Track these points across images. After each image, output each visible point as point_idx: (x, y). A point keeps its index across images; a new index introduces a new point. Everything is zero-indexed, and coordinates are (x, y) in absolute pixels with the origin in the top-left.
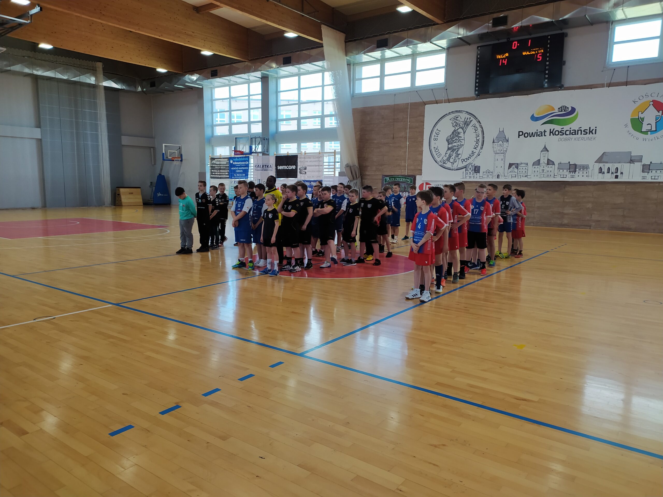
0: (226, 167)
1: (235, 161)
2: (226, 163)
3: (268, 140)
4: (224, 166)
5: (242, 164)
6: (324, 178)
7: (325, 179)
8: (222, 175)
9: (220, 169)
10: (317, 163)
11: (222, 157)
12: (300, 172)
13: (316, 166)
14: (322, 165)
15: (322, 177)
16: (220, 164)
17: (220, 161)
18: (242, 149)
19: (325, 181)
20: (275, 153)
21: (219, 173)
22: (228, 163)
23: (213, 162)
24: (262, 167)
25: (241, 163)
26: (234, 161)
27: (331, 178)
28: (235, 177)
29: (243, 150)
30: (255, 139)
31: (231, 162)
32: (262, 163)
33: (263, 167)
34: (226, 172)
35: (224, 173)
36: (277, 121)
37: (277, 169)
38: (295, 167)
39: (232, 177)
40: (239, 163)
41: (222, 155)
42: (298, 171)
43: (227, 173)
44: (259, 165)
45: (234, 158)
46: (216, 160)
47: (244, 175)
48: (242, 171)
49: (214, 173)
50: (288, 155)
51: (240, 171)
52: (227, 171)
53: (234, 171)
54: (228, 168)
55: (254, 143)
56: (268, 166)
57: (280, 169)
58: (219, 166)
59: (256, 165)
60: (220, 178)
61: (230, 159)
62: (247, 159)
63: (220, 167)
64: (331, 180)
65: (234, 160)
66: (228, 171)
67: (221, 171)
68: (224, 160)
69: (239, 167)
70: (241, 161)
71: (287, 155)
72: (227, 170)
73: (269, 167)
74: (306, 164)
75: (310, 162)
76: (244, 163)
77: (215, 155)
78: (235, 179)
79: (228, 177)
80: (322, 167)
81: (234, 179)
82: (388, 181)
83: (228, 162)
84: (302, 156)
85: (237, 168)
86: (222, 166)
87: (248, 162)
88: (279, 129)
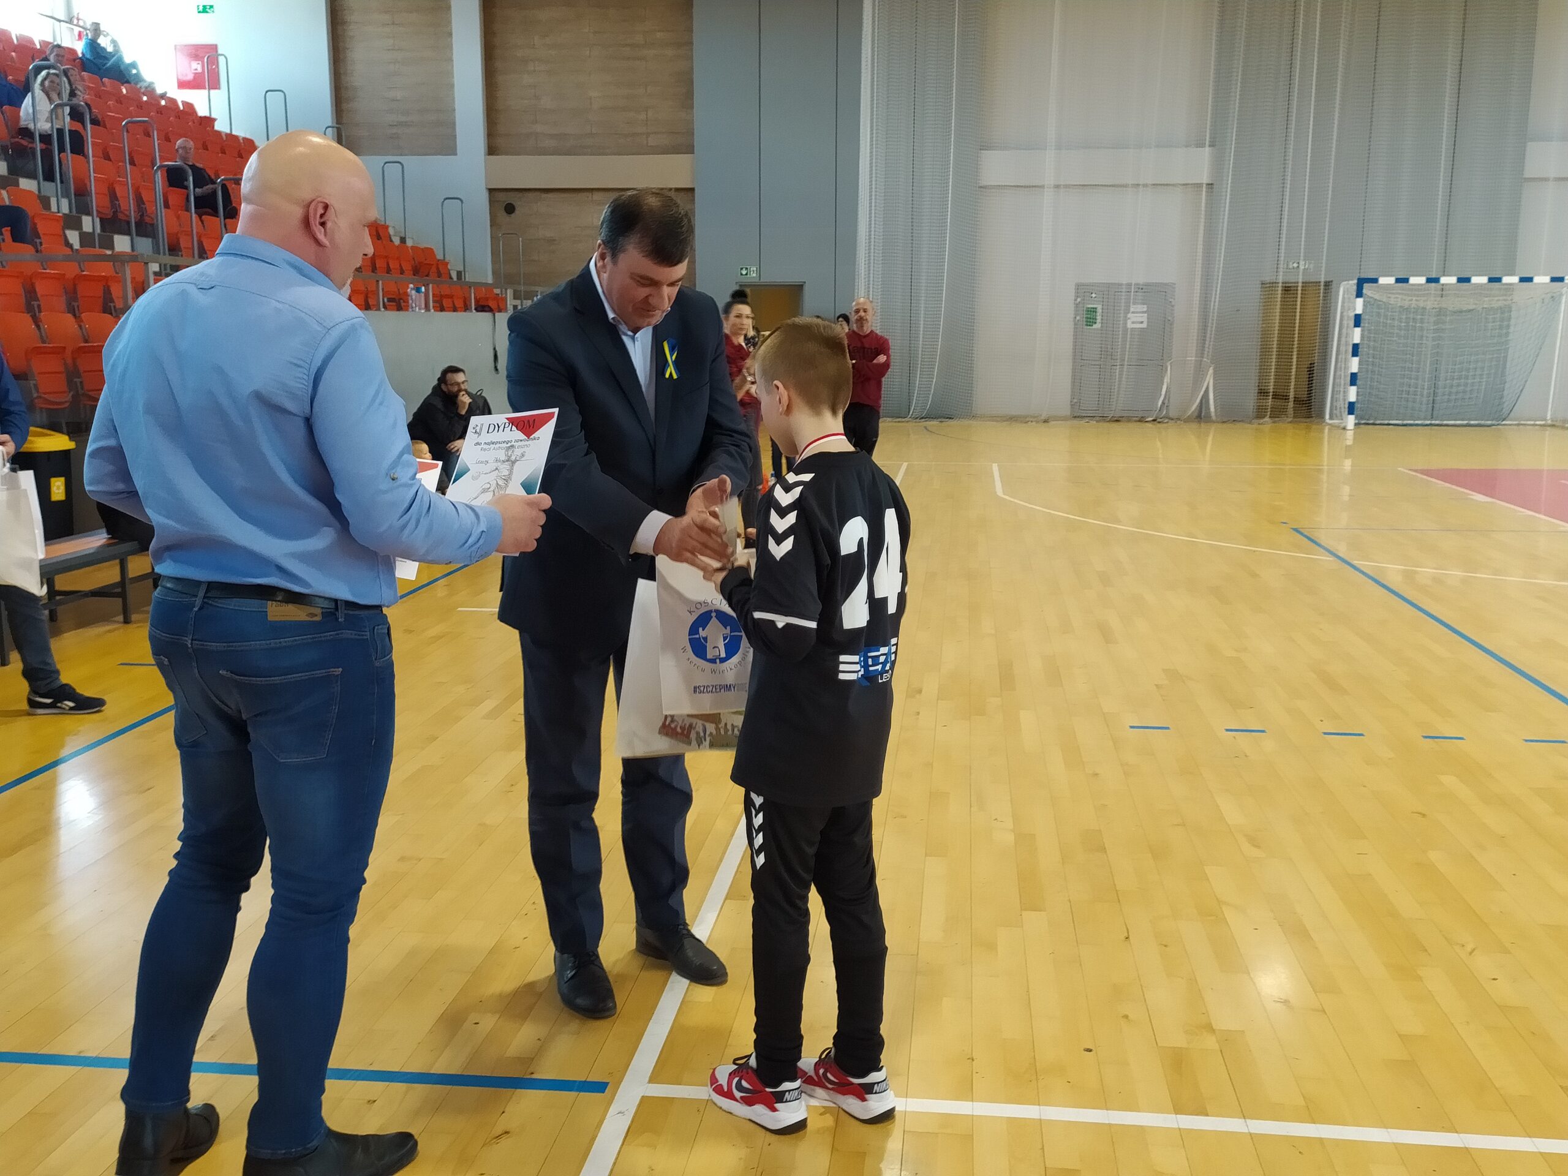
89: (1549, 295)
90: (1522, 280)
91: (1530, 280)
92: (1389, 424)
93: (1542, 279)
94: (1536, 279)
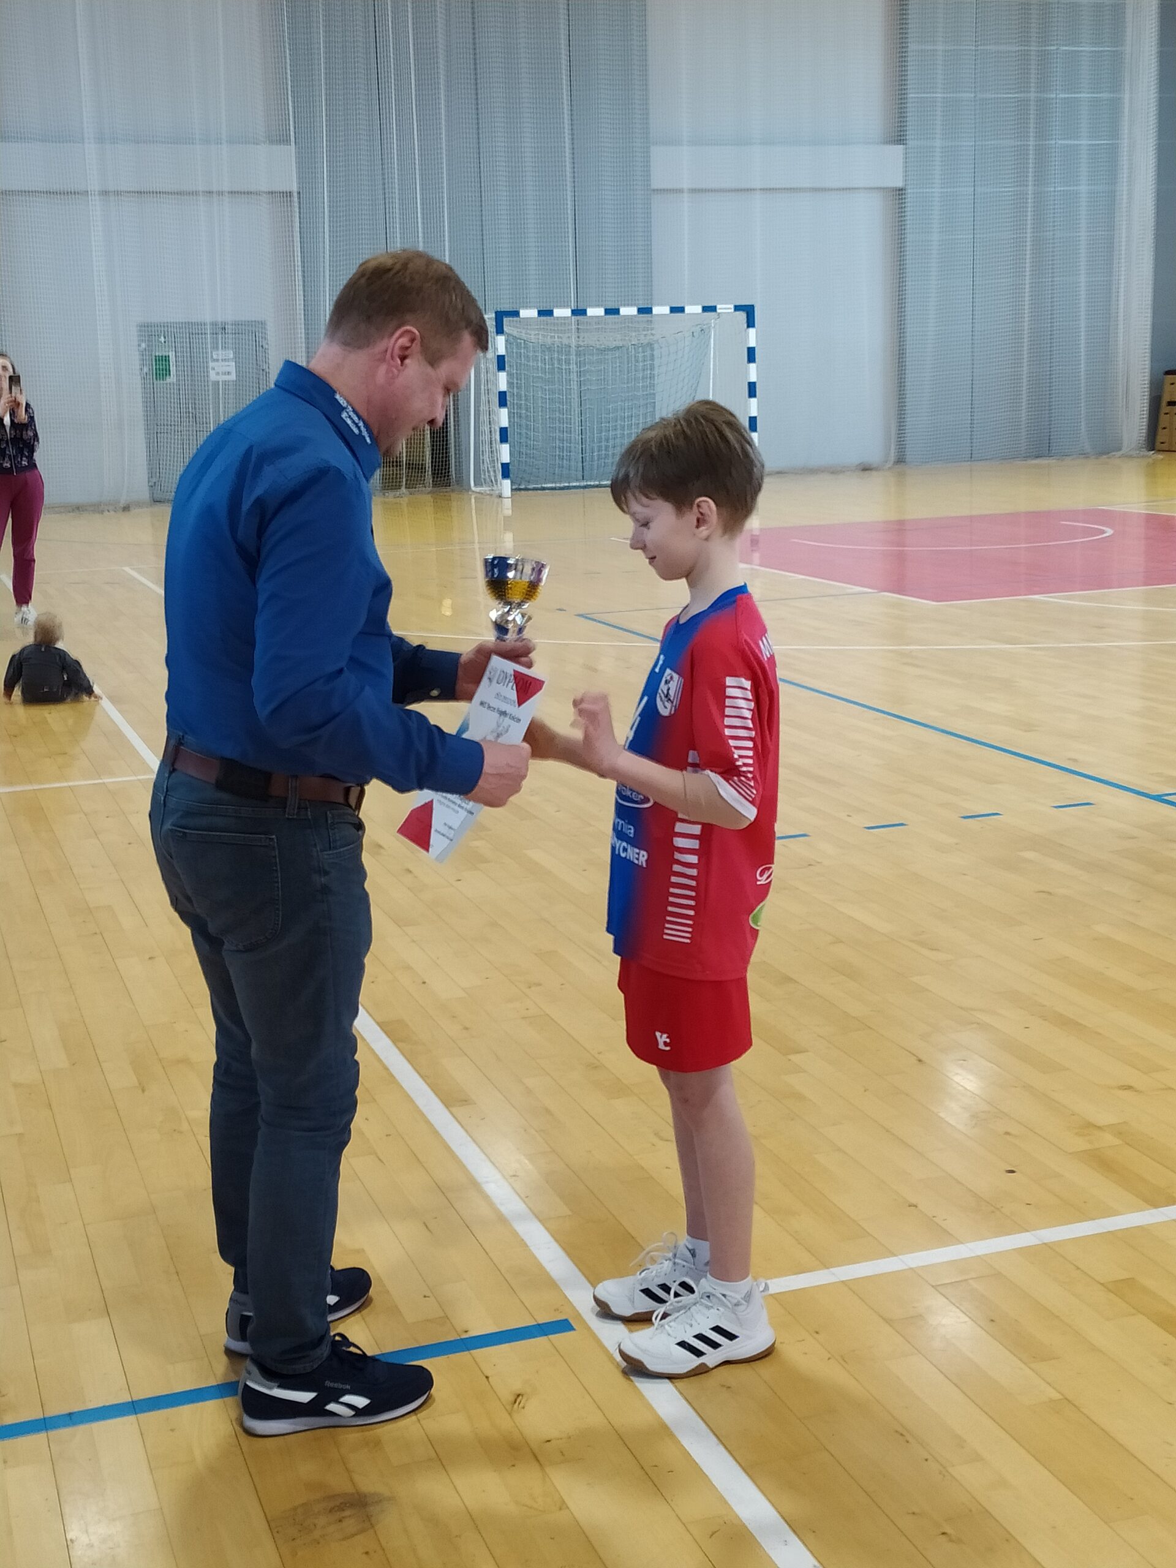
89: (698, 329)
90: (673, 310)
91: (681, 310)
92: (544, 489)
93: (693, 309)
94: (688, 309)
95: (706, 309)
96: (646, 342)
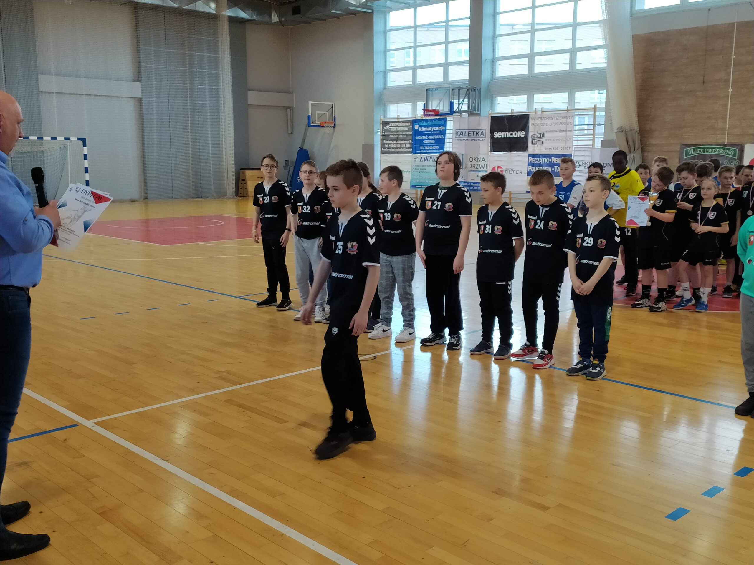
0: (407, 135)
1: (423, 126)
2: (407, 129)
3: (479, 91)
4: (404, 133)
5: (434, 131)
6: (575, 151)
7: (576, 153)
8: (400, 148)
9: (397, 139)
10: (563, 127)
11: (401, 120)
12: (533, 142)
13: (561, 131)
14: (571, 131)
15: (571, 149)
16: (398, 132)
17: (397, 126)
18: (437, 107)
19: (576, 156)
20: (490, 112)
21: (395, 146)
22: (412, 129)
23: (385, 128)
24: (467, 134)
25: (433, 129)
26: (420, 126)
27: (587, 150)
28: (422, 151)
29: (438, 109)
30: (459, 90)
31: (416, 127)
32: (468, 128)
33: (469, 134)
34: (408, 144)
35: (404, 146)
36: (494, 61)
37: (492, 137)
38: (524, 133)
39: (417, 151)
40: (429, 129)
41: (401, 117)
42: (530, 140)
43: (408, 146)
44: (462, 132)
45: (421, 121)
46: (390, 125)
47: (437, 147)
48: (433, 141)
49: (386, 146)
50: (513, 114)
51: (431, 141)
52: (408, 142)
53: (421, 142)
54: (410, 137)
55: (456, 96)
56: (477, 133)
57: (497, 138)
58: (395, 133)
59: (457, 131)
60: (398, 153)
61: (414, 122)
62: (443, 122)
63: (397, 136)
64: (587, 153)
65: (421, 124)
66: (411, 141)
67: (399, 142)
68: (404, 124)
69: (428, 135)
70: (433, 126)
71: (510, 114)
72: (409, 140)
73: (480, 134)
74: (543, 129)
75: (551, 124)
76: (437, 128)
77: (388, 117)
78: (422, 154)
79: (410, 152)
80: (572, 132)
81: (419, 154)
82: (692, 154)
83: (411, 127)
84: (537, 116)
85: (425, 137)
86: (401, 133)
87: (444, 127)
88: (497, 74)
89: (63, 146)
90: (52, 138)
91: (55, 139)
93: (61, 139)
94: (58, 138)
95: (66, 139)
96: (41, 150)
